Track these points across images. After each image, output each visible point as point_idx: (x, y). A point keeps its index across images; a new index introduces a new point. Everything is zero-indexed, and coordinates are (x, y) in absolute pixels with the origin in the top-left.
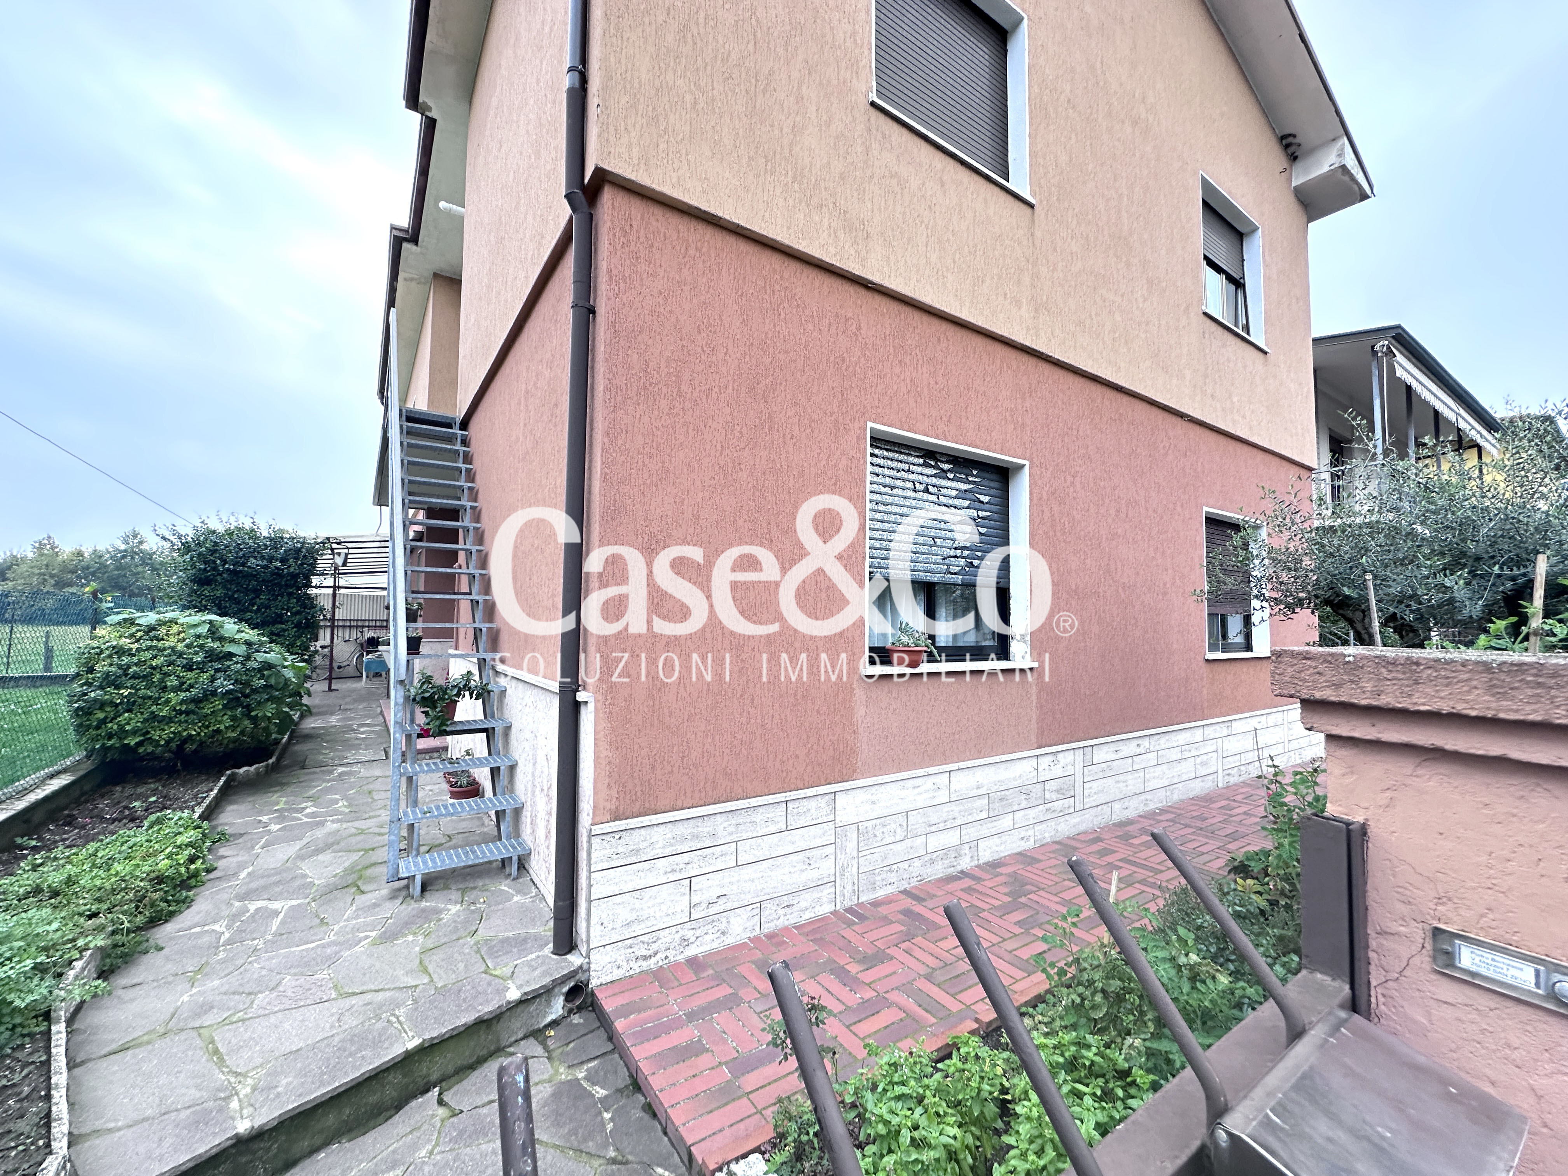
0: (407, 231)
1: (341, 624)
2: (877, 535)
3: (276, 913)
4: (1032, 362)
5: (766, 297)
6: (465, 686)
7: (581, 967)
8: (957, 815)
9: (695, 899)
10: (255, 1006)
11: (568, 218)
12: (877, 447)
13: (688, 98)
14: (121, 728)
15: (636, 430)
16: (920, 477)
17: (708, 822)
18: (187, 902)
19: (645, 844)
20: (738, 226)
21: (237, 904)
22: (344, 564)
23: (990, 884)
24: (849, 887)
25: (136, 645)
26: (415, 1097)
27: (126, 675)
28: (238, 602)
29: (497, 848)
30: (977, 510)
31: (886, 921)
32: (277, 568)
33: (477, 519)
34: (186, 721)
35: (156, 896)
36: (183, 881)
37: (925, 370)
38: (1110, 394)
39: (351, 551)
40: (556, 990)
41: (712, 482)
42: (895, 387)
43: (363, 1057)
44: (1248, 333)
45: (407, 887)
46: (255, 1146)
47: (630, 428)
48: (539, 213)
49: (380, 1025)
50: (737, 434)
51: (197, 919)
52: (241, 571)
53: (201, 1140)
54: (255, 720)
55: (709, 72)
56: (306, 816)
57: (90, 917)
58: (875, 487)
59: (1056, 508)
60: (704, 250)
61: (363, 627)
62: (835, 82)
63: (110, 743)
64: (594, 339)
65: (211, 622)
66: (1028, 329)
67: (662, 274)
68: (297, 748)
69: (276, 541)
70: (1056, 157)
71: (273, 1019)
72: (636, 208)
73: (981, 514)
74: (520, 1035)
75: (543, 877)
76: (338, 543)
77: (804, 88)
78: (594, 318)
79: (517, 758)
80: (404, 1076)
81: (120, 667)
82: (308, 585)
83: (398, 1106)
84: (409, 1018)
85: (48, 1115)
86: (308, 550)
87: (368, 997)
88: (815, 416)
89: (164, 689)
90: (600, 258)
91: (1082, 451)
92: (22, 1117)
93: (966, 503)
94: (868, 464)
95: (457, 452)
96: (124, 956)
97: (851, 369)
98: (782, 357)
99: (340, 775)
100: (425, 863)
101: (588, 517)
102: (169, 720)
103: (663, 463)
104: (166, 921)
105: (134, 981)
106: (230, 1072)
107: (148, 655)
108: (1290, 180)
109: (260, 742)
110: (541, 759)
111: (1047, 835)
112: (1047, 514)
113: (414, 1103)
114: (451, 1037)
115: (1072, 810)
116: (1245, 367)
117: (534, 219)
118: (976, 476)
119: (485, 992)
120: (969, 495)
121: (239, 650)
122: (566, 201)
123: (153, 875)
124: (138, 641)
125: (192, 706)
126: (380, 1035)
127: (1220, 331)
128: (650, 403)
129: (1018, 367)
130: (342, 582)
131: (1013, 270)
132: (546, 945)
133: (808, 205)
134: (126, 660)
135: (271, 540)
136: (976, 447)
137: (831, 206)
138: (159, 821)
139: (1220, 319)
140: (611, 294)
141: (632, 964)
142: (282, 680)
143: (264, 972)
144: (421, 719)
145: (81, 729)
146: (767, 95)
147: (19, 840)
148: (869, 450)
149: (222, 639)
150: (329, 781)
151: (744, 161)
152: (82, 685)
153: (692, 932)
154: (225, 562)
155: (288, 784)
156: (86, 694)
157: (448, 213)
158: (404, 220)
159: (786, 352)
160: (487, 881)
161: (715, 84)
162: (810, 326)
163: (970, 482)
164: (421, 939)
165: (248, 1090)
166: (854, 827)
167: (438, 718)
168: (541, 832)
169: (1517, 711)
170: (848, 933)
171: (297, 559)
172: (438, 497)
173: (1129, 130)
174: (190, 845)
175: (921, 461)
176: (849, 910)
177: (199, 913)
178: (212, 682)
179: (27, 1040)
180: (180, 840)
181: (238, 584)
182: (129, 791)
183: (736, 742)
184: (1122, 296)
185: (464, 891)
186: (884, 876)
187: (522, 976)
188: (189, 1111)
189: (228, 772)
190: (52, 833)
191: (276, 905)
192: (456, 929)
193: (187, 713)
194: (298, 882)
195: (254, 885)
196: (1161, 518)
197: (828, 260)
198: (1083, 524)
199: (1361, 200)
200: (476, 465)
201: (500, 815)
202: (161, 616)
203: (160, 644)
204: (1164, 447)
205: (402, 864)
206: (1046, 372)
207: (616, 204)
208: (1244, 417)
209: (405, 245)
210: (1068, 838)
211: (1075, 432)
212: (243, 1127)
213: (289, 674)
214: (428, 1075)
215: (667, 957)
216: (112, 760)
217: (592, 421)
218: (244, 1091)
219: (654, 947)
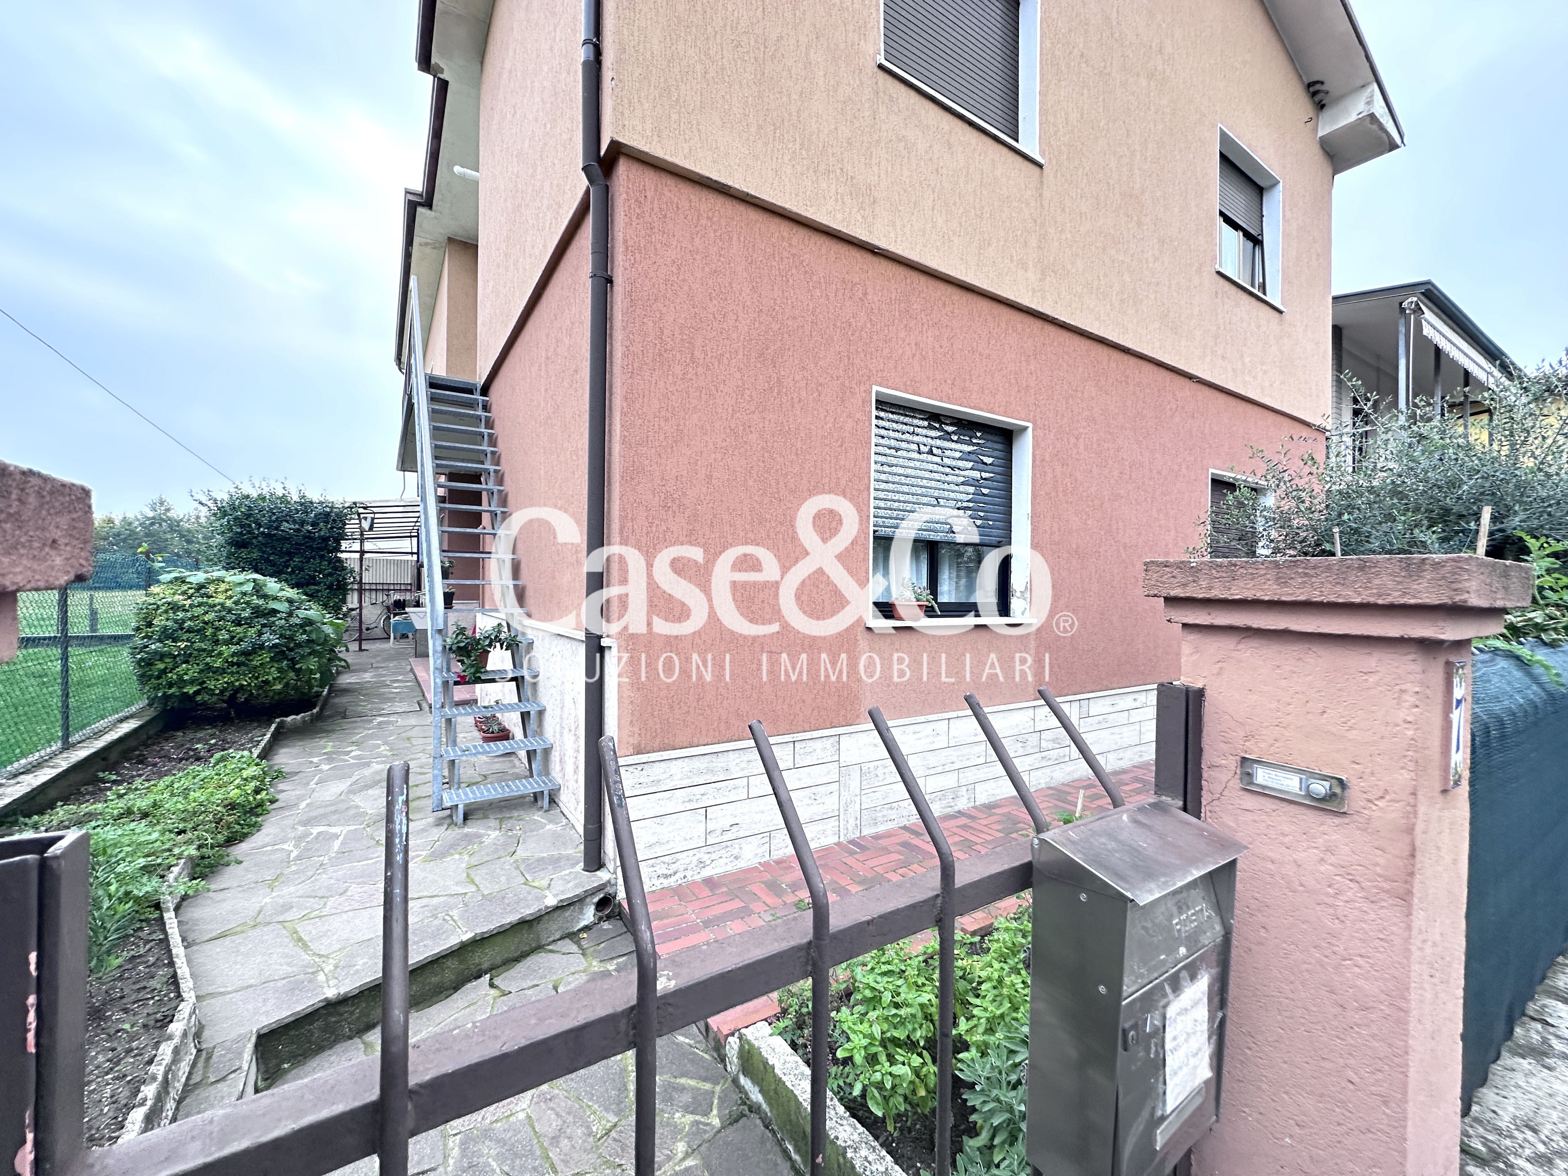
0: (421, 195)
1: (367, 587)
2: (881, 495)
3: (337, 836)
4: (1037, 324)
5: (774, 264)
6: (496, 637)
7: (609, 882)
8: (955, 759)
9: (710, 827)
10: (328, 907)
11: (585, 188)
12: (883, 410)
13: (699, 67)
14: (180, 678)
15: (652, 395)
16: (925, 440)
17: (722, 759)
18: (257, 827)
19: (665, 776)
20: (748, 194)
21: (301, 828)
22: (371, 528)
23: (984, 822)
24: (852, 822)
25: (189, 602)
26: (470, 981)
27: (182, 629)
28: (274, 565)
29: (530, 783)
30: (981, 471)
31: (886, 851)
32: (309, 531)
33: (500, 481)
34: (238, 672)
35: (231, 819)
36: (251, 809)
37: (930, 334)
38: (1116, 355)
39: (377, 516)
40: (588, 900)
41: (724, 444)
42: (900, 351)
43: (425, 946)
44: (1265, 294)
45: (451, 816)
46: (342, 1009)
47: (647, 393)
48: (555, 182)
49: (436, 922)
50: (748, 398)
51: (267, 840)
52: (274, 535)
53: (298, 1001)
54: (298, 672)
55: (718, 41)
56: (353, 758)
57: (179, 833)
58: (880, 449)
59: (1058, 468)
60: (715, 219)
61: (389, 590)
62: (842, 46)
63: (171, 691)
64: (612, 308)
65: (255, 580)
66: (1034, 291)
67: (675, 243)
68: (337, 700)
69: (306, 505)
70: (1067, 114)
71: (345, 916)
72: (649, 179)
73: (984, 475)
74: (558, 937)
75: (572, 809)
76: (365, 508)
77: (812, 55)
78: (612, 287)
79: (545, 703)
80: (461, 962)
81: (176, 621)
82: (338, 549)
83: (456, 987)
84: (461, 917)
85: (175, 976)
86: (337, 515)
87: (425, 901)
88: (822, 380)
89: (217, 642)
90: (616, 229)
91: (1087, 413)
92: (153, 977)
93: (970, 465)
94: (873, 426)
95: (479, 418)
96: (211, 866)
97: (857, 333)
98: (790, 323)
99: (380, 723)
100: (466, 794)
101: (609, 477)
102: (222, 671)
103: (678, 425)
104: (241, 841)
105: (222, 887)
106: (314, 954)
107: (200, 611)
108: (1315, 130)
109: (303, 694)
110: (568, 702)
111: (1042, 781)
112: (1050, 475)
113: (469, 985)
114: (499, 933)
115: (1067, 759)
116: (1259, 327)
117: (551, 188)
118: (980, 438)
119: (525, 899)
120: (973, 457)
121: (283, 607)
122: (583, 174)
123: (226, 802)
124: (190, 598)
125: (242, 659)
126: (438, 930)
127: (1234, 289)
128: (665, 368)
129: (1023, 330)
130: (368, 546)
131: (1019, 233)
132: (577, 863)
133: (815, 172)
134: (181, 615)
135: (302, 504)
136: (980, 409)
137: (838, 171)
138: (223, 759)
139: (1236, 279)
140: (627, 265)
141: (655, 881)
142: (322, 636)
143: (332, 881)
144: (458, 667)
145: (144, 678)
146: (776, 62)
147: (101, 775)
148: (874, 412)
149: (265, 597)
150: (369, 729)
151: (753, 129)
152: (143, 638)
153: (707, 856)
154: (259, 525)
155: (333, 731)
156: (147, 647)
157: (462, 178)
158: (418, 185)
159: (794, 318)
160: (521, 813)
161: (725, 53)
162: (818, 292)
163: (974, 444)
164: (466, 857)
165: (331, 967)
166: (857, 767)
167: (473, 666)
168: (569, 768)
169: (1292, 594)
170: (850, 861)
171: (327, 522)
172: (463, 461)
173: (1144, 83)
174: (253, 778)
175: (926, 423)
176: (852, 842)
177: (267, 835)
178: (259, 636)
179: (144, 924)
180: (245, 774)
181: (273, 547)
182: (190, 735)
183: (747, 687)
184: (1132, 256)
185: (501, 820)
186: (885, 812)
187: (558, 886)
188: (284, 982)
189: (278, 720)
190: (128, 769)
191: (334, 830)
192: (496, 851)
193: (238, 665)
194: (352, 812)
195: (313, 814)
196: (1166, 479)
197: (835, 226)
198: (1086, 485)
199: (1390, 150)
200: (497, 430)
201: (531, 754)
202: (209, 575)
203: (210, 601)
204: (1171, 409)
205: (445, 796)
206: (1052, 334)
207: (631, 176)
208: (1255, 378)
209: (420, 210)
210: (1063, 784)
211: (1079, 394)
212: (331, 993)
213: (328, 630)
214: (480, 964)
215: (685, 877)
216: (172, 708)
217: (611, 387)
218: (328, 968)
219: (674, 867)
